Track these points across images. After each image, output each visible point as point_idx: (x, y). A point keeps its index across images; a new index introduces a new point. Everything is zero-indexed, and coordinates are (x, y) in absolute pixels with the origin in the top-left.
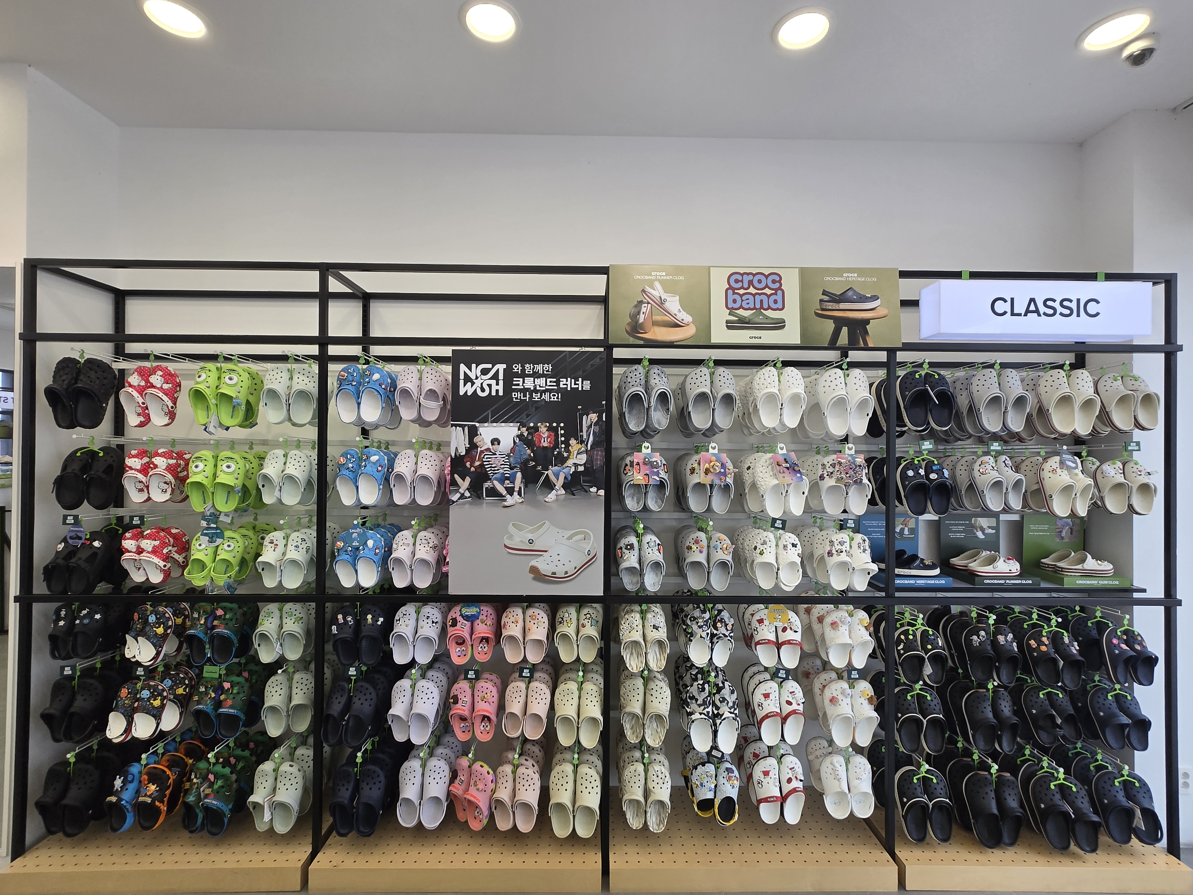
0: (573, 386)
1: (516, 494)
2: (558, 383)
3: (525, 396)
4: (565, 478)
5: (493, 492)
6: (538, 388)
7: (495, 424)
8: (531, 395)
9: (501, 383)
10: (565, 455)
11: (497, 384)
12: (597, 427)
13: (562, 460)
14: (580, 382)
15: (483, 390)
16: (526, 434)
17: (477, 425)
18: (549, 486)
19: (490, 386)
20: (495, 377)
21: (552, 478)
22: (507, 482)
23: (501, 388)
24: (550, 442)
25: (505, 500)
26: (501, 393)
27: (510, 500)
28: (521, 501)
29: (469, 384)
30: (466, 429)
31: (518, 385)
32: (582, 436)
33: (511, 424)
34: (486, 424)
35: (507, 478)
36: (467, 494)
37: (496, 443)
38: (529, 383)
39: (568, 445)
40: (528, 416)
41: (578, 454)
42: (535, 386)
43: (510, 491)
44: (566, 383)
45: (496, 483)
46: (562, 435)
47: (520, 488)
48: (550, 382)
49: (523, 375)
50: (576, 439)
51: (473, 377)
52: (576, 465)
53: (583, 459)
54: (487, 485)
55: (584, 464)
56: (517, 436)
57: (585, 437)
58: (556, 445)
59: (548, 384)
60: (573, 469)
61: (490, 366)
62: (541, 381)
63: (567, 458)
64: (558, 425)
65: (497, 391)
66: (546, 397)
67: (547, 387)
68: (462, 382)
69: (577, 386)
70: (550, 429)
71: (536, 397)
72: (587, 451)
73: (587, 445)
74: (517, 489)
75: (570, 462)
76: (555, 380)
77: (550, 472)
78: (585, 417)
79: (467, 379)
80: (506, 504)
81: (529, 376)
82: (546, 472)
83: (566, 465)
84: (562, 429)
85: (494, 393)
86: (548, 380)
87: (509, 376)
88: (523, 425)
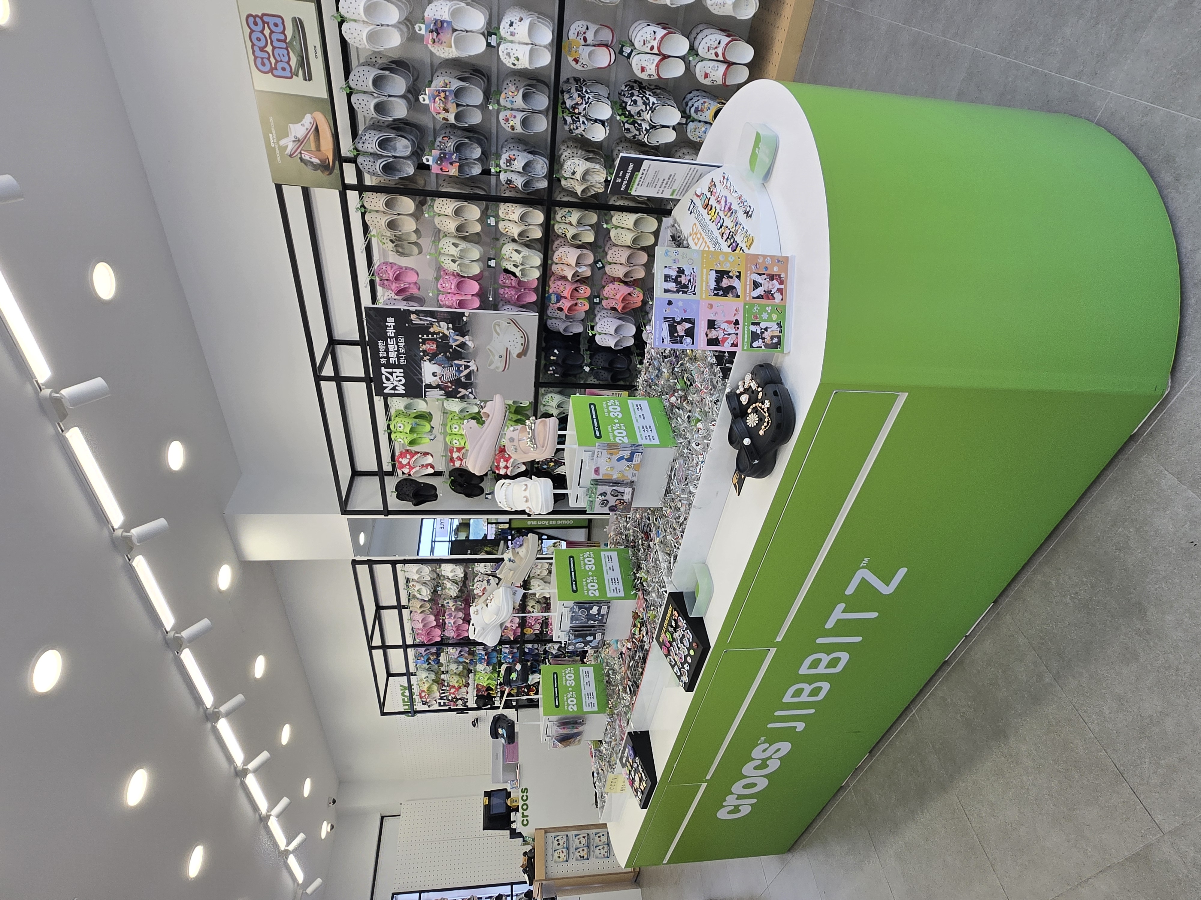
0: (392, 328)
1: (468, 364)
2: (391, 338)
3: (402, 357)
4: (457, 335)
5: (468, 376)
6: (396, 349)
7: (423, 375)
8: (401, 354)
9: (394, 370)
10: (441, 335)
11: (396, 372)
12: (420, 315)
13: (445, 337)
14: (389, 324)
15: (400, 381)
16: (428, 357)
17: (424, 384)
18: (463, 345)
19: (397, 377)
20: (391, 374)
21: (458, 343)
22: (461, 369)
23: (398, 371)
24: (433, 343)
25: (473, 370)
26: (402, 370)
27: (473, 367)
28: (473, 361)
29: (397, 388)
30: (427, 390)
31: (395, 361)
32: (427, 324)
33: (422, 365)
34: (423, 379)
35: (459, 368)
36: (470, 390)
37: (435, 374)
38: (393, 354)
39: (434, 333)
40: (415, 356)
41: (440, 327)
42: (395, 351)
43: (467, 367)
44: (391, 332)
45: (461, 375)
46: (428, 336)
47: (465, 361)
48: (391, 342)
49: (388, 358)
50: (430, 328)
51: (392, 386)
52: (448, 329)
53: (443, 324)
54: (463, 380)
55: (447, 323)
56: (430, 362)
57: (428, 322)
58: (435, 340)
59: (392, 343)
60: (451, 331)
61: (384, 377)
62: (391, 348)
63: (443, 333)
64: (421, 338)
65: (400, 373)
66: (402, 345)
67: (395, 344)
68: (396, 392)
69: (392, 326)
70: (424, 343)
71: (402, 351)
72: (438, 322)
73: (434, 322)
74: (466, 363)
75: (447, 332)
76: (389, 339)
77: (454, 344)
78: (414, 322)
79: (394, 388)
80: (475, 370)
81: (388, 354)
82: (454, 346)
83: (448, 335)
84: (423, 336)
85: (402, 375)
86: (389, 343)
87: (388, 365)
88: (422, 359)
